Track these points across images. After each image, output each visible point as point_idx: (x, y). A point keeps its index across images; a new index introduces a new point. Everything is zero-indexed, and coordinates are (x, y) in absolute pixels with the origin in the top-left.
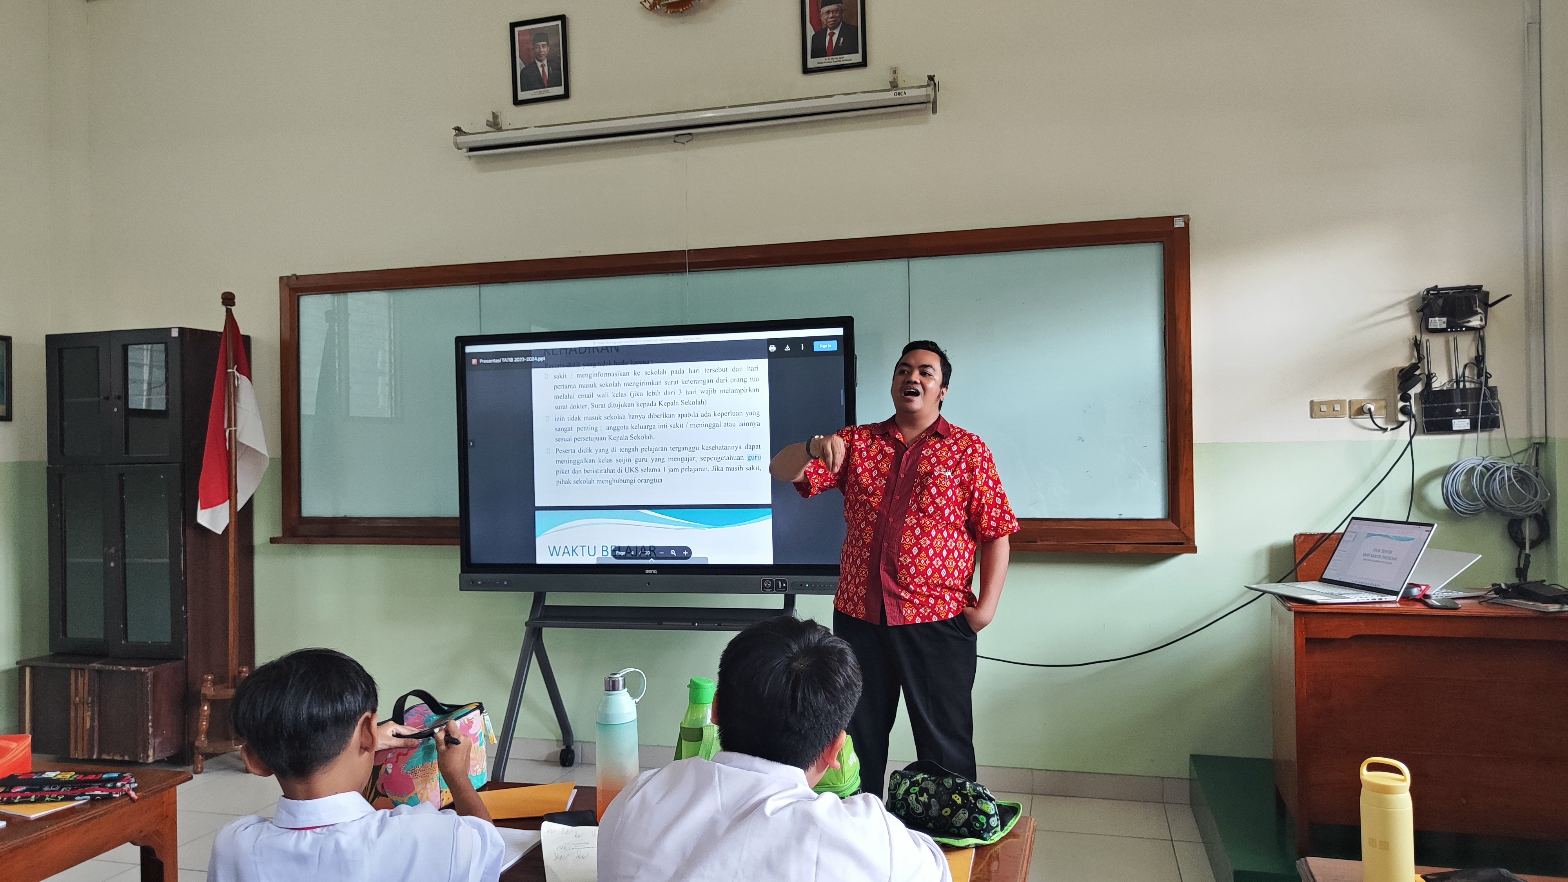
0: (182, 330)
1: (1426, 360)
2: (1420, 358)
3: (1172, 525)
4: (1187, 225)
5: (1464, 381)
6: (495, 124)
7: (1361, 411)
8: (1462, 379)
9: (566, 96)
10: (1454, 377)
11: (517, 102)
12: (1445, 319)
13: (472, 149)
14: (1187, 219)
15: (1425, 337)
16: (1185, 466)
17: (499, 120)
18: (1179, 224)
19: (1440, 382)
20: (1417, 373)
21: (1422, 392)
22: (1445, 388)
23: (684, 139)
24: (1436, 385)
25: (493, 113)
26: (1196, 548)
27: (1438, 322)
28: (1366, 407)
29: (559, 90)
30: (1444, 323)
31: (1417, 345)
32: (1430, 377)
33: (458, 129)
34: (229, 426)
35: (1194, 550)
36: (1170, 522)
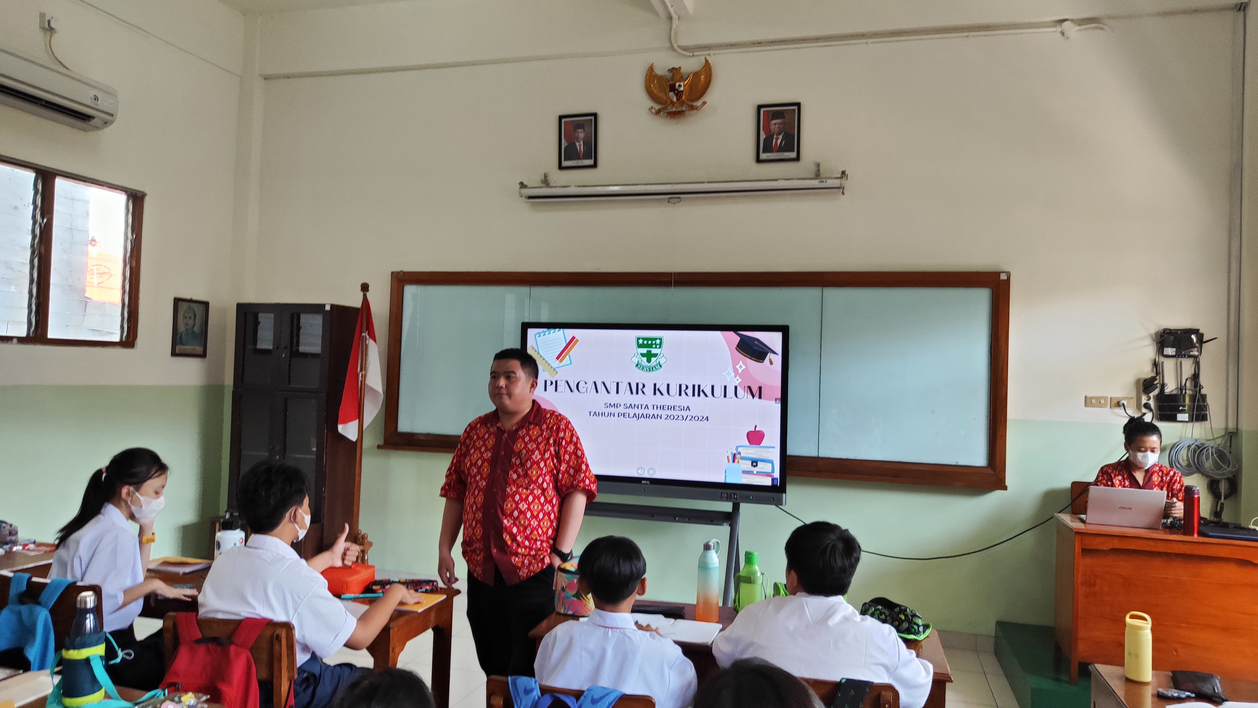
0: (332, 306)
1: (1161, 374)
2: (1157, 373)
3: (990, 471)
4: (1009, 278)
5: (1186, 389)
6: (546, 182)
7: (1118, 405)
8: (1184, 388)
9: (595, 166)
10: (1179, 386)
11: (561, 167)
12: (1174, 349)
13: (530, 197)
14: (1009, 274)
15: (1162, 359)
16: (1000, 434)
17: (548, 178)
18: (1003, 277)
19: (1171, 387)
20: (1156, 382)
21: (1158, 395)
22: (1173, 393)
23: (673, 201)
24: (1167, 391)
25: (545, 174)
26: (1007, 487)
27: (1170, 351)
28: (1121, 402)
29: (590, 162)
30: (1174, 351)
31: (1155, 364)
32: (1163, 386)
33: (522, 184)
34: (361, 370)
35: (1005, 488)
36: (990, 469)
